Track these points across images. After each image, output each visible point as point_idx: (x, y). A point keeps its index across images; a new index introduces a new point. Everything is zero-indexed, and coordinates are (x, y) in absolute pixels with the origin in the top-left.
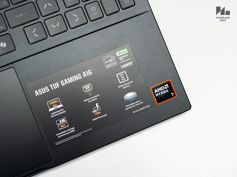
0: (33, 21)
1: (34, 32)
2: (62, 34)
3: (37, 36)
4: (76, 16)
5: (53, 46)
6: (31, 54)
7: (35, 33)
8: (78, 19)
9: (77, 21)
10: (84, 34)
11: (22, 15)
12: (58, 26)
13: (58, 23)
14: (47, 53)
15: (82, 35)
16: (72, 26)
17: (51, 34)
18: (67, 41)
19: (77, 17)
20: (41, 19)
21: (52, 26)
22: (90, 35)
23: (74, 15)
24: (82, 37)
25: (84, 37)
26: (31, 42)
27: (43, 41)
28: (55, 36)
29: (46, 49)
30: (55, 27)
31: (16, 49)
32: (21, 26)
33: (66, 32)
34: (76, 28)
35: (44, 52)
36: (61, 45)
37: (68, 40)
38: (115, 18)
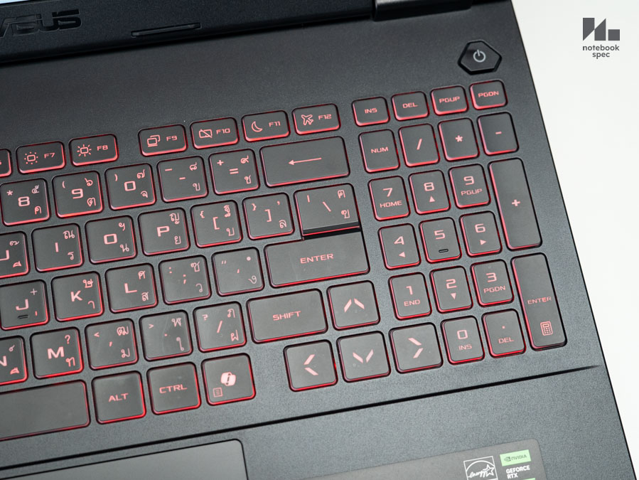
0: (311, 337)
1: (308, 362)
2: (374, 380)
3: (314, 373)
4: (417, 343)
5: (346, 407)
6: (290, 417)
7: (310, 366)
8: (420, 351)
9: (417, 355)
10: (428, 393)
11: (288, 316)
12: (368, 359)
13: (371, 353)
14: (329, 421)
15: (423, 393)
16: (402, 367)
17: (349, 376)
18: (382, 401)
19: (419, 347)
20: (332, 335)
21: (356, 356)
22: (442, 396)
23: (413, 340)
24: (423, 399)
25: (427, 399)
26: (296, 385)
27: (325, 388)
28: (356, 383)
29: (327, 410)
30: (360, 360)
31: (256, 397)
32: (281, 342)
33: (384, 378)
34: (410, 374)
35: (323, 417)
36: (367, 409)
37: (387, 400)
38: (511, 368)
